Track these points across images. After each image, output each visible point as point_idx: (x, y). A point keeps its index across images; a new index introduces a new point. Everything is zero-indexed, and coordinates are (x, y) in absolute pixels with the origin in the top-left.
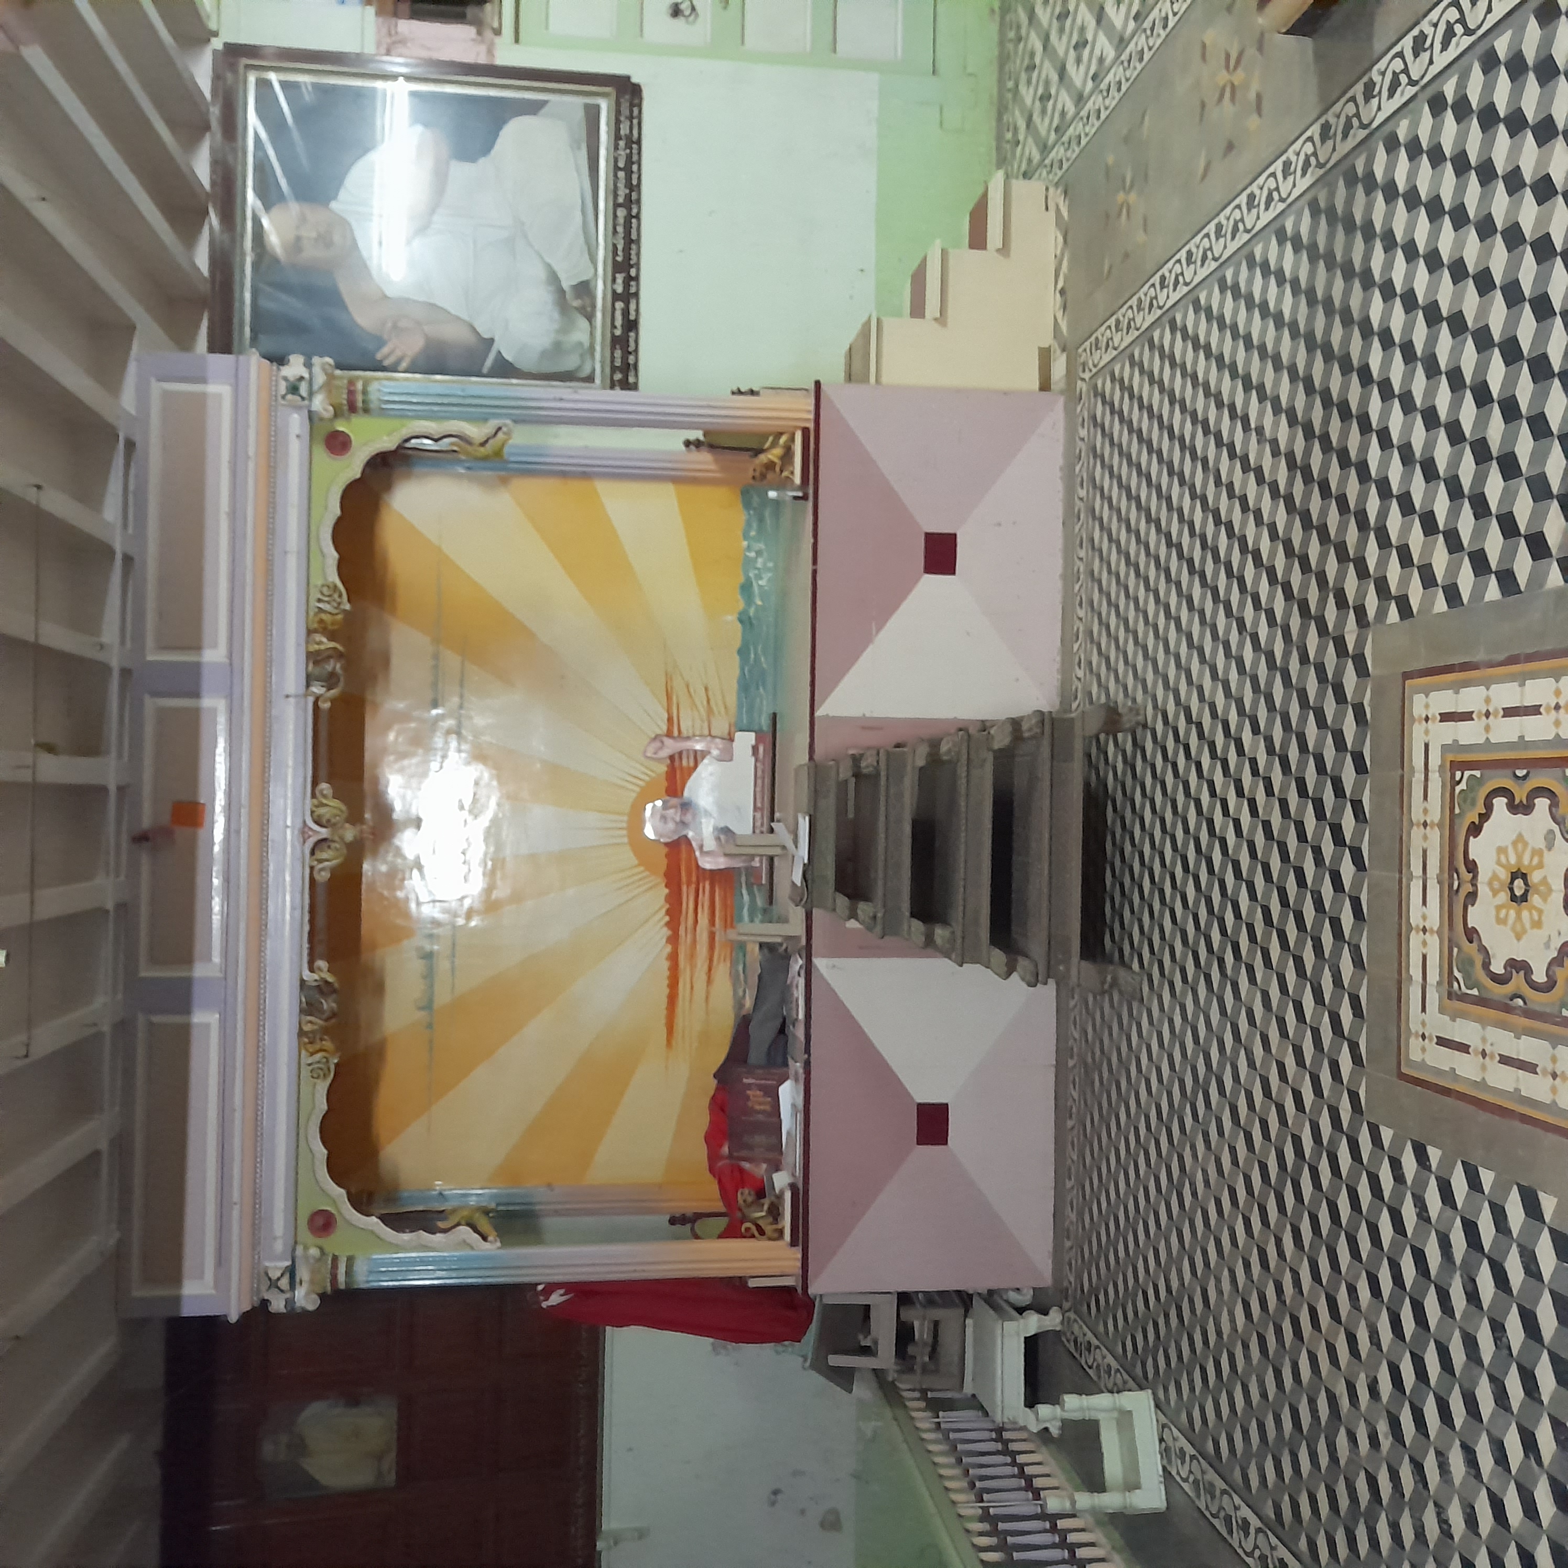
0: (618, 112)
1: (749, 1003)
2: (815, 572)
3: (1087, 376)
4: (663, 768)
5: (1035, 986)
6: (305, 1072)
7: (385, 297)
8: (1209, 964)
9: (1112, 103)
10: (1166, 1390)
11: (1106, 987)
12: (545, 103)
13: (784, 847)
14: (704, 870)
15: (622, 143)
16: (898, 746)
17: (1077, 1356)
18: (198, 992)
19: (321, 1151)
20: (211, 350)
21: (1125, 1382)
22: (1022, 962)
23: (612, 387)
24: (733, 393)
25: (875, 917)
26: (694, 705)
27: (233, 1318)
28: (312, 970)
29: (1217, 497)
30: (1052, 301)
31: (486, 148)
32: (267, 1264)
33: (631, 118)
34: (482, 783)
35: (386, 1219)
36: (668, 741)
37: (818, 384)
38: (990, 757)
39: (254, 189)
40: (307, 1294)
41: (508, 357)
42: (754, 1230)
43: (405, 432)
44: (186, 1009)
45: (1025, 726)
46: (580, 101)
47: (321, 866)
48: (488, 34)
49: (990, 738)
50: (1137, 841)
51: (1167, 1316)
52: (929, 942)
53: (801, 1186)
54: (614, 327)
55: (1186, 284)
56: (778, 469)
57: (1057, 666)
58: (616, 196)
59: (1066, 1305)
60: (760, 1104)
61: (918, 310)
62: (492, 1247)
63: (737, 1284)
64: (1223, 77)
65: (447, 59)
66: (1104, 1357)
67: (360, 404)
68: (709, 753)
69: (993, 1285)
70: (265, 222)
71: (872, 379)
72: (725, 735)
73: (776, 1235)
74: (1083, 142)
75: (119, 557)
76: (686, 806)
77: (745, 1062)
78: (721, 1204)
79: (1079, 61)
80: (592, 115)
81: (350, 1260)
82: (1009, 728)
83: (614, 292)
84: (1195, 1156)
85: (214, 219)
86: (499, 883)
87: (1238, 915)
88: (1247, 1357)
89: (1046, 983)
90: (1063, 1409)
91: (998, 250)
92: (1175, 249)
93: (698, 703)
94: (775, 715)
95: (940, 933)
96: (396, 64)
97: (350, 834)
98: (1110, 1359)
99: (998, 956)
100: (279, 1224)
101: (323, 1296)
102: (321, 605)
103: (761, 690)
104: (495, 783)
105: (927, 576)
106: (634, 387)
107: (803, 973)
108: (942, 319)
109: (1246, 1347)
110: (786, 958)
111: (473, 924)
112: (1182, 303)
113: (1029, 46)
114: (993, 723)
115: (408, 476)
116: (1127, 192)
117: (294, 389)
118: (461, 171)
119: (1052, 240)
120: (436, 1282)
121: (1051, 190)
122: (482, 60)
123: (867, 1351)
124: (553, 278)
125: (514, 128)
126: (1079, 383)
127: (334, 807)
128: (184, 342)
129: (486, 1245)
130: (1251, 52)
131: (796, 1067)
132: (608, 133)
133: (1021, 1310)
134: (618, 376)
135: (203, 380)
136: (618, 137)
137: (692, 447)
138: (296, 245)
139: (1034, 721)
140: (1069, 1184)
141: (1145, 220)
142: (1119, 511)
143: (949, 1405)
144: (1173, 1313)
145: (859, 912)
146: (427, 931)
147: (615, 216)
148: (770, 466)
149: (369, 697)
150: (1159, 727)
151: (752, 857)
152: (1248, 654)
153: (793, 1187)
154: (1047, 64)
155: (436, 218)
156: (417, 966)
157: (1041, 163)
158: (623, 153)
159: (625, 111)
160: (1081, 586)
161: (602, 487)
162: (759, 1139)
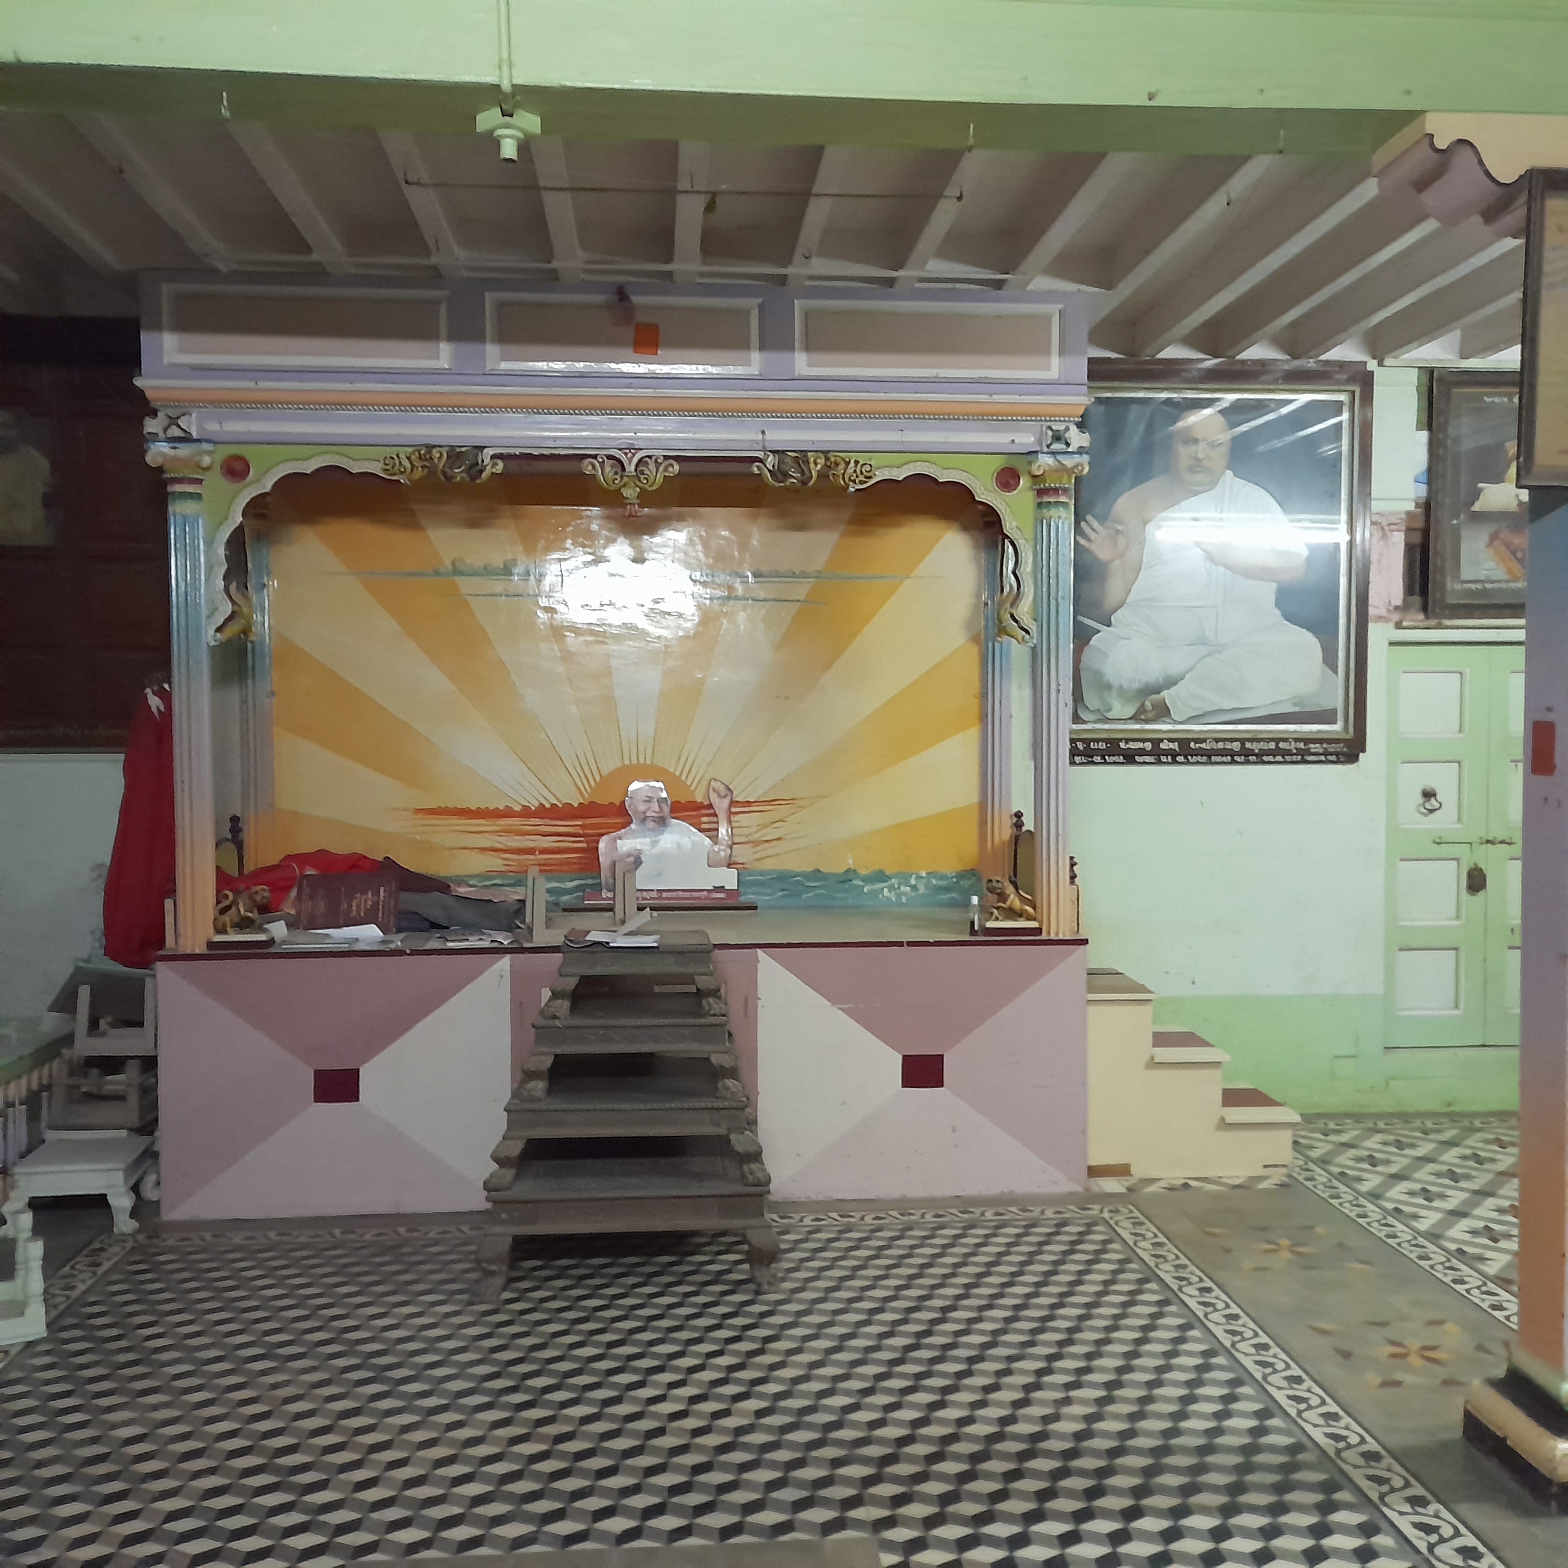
0: (1330, 741)
1: (462, 891)
2: (900, 944)
3: (1106, 1215)
4: (699, 798)
5: (485, 1189)
6: (392, 452)
7: (1145, 524)
8: (511, 1376)
9: (1375, 1228)
10: (47, 1353)
11: (484, 1265)
12: (1336, 672)
13: (623, 922)
14: (598, 842)
15: (1301, 745)
16: (730, 1035)
17: (84, 1253)
18: (469, 348)
19: (309, 467)
20: (1090, 360)
21: (55, 1307)
22: (510, 1173)
23: (1073, 741)
24: (1072, 858)
25: (554, 1017)
26: (765, 826)
27: (138, 382)
28: (493, 457)
29: (996, 1359)
30: (1175, 1175)
31: (1289, 617)
32: (194, 415)
33: (1326, 754)
34: (681, 621)
35: (239, 532)
36: (726, 802)
37: (1085, 942)
38: (721, 1131)
39: (1238, 400)
40: (163, 455)
41: (1095, 640)
42: (226, 903)
43: (1020, 543)
44: (453, 337)
45: (754, 1166)
46: (1339, 704)
47: (597, 465)
48: (1396, 617)
49: (741, 1130)
50: (638, 1290)
51: (128, 1349)
52: (530, 1075)
53: (272, 950)
54: (1127, 741)
55: (1206, 1315)
56: (1000, 904)
57: (814, 1197)
58: (1251, 740)
59: (141, 1237)
60: (358, 906)
61: (1161, 1039)
62: (210, 636)
63: (169, 887)
64: (1414, 1344)
65: (1371, 579)
66: (83, 1281)
67: (1046, 499)
68: (716, 844)
69: (163, 1158)
70: (1207, 412)
71: (1091, 997)
72: (734, 859)
73: (220, 926)
74: (1334, 1201)
75: (894, 274)
76: (661, 822)
77: (403, 889)
78: (252, 869)
79: (1411, 1193)
80: (1327, 717)
81: (198, 497)
82: (752, 1149)
83: (1162, 740)
84: (306, 1371)
85: (1211, 363)
86: (582, 639)
87: (565, 1405)
88: (83, 1443)
89: (488, 1199)
90: (28, 1240)
91: (1223, 1119)
92: (1240, 1303)
93: (764, 831)
94: (755, 908)
95: (539, 1086)
96: (1363, 532)
97: (630, 493)
98: (81, 1288)
99: (516, 1148)
100: (235, 427)
101: (160, 470)
102: (852, 464)
103: (780, 894)
104: (681, 633)
105: (901, 1057)
106: (1073, 763)
107: (496, 945)
108: (1153, 1064)
109: (94, 1441)
110: (510, 928)
111: (540, 613)
112: (1186, 1311)
113: (1420, 1143)
114: (755, 1132)
115: (977, 547)
116: (1290, 1249)
117: (1057, 437)
118: (1268, 592)
119: (1236, 1173)
120: (173, 581)
121: (1284, 1171)
122: (1371, 611)
123: (94, 1025)
124: (1171, 682)
125: (1310, 642)
126: (1097, 1207)
127: (656, 477)
128: (1095, 337)
129: (211, 632)
130: (1442, 1373)
131: (397, 942)
132: (1311, 732)
133: (135, 1189)
134: (1080, 746)
135: (1061, 353)
136: (1307, 741)
137: (1015, 819)
138: (1190, 439)
139: (759, 1175)
140: (272, 1235)
141: (1265, 1269)
142: (974, 1254)
143: (33, 1116)
144: (131, 1356)
145: (560, 1001)
146: (532, 567)
147: (1232, 740)
148: (1003, 897)
149: (763, 511)
150: (757, 1308)
151: (612, 889)
152: (839, 1401)
153: (271, 942)
154: (1405, 1161)
155: (1222, 569)
156: (498, 561)
157: (1308, 1159)
158: (1292, 746)
159: (1332, 748)
160: (897, 1218)
161: (972, 734)
162: (322, 906)
